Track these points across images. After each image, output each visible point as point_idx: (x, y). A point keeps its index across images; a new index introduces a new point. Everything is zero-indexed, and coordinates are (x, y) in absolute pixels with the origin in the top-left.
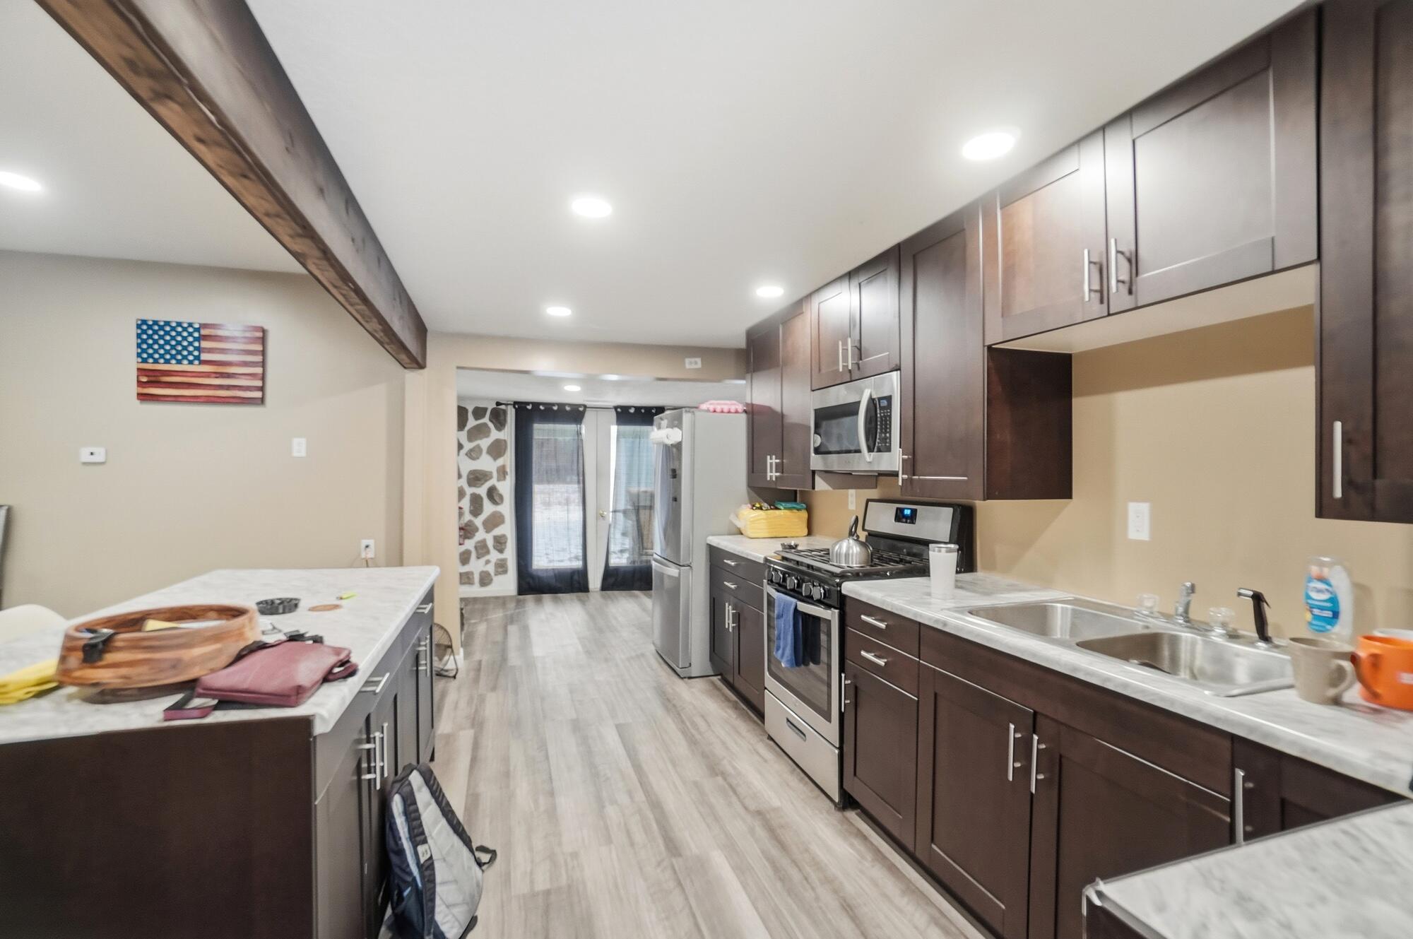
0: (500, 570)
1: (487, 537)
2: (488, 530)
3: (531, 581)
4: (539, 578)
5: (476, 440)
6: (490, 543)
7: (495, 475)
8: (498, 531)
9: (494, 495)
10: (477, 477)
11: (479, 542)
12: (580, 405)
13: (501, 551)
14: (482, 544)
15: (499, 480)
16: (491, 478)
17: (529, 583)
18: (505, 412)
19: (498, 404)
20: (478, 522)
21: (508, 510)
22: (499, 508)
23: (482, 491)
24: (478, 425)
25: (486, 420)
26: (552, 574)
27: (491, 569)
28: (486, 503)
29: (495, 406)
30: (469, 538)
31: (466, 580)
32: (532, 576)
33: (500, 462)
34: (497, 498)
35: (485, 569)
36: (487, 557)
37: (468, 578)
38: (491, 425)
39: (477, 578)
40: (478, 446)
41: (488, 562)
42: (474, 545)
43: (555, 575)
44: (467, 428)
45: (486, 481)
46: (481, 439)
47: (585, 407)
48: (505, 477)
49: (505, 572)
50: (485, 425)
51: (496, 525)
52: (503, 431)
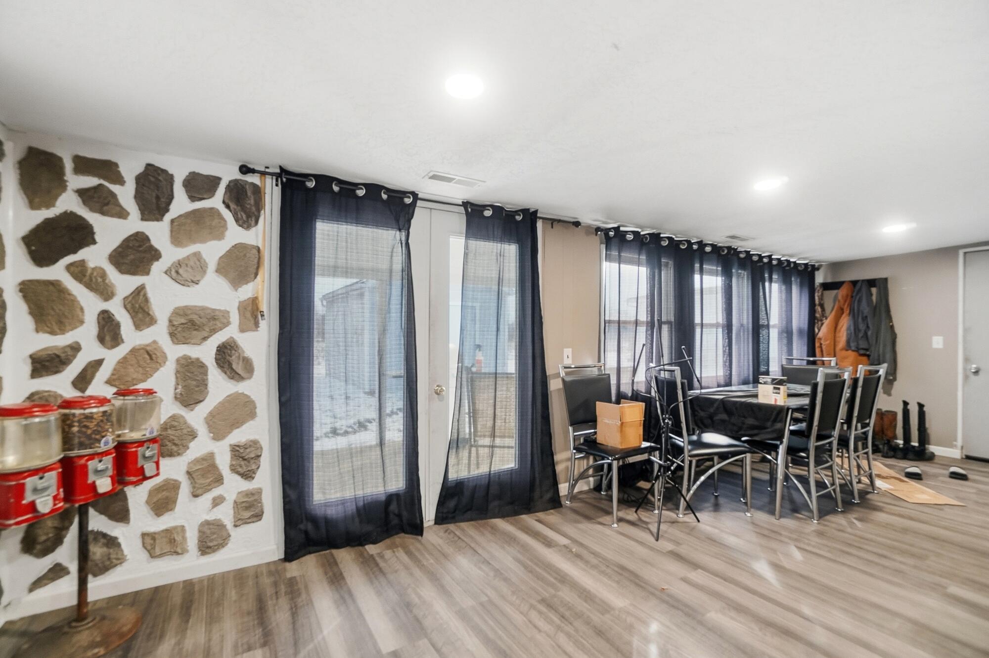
0: (247, 514)
1: (216, 451)
2: (218, 435)
3: (310, 527)
4: (327, 521)
5: (193, 240)
6: (224, 461)
7: (235, 318)
8: (239, 436)
9: (234, 359)
10: (192, 322)
11: (197, 461)
12: (404, 193)
13: (248, 475)
14: (205, 464)
15: (242, 330)
16: (228, 324)
17: (306, 532)
18: (257, 191)
19: (245, 169)
20: (196, 418)
21: (264, 391)
22: (243, 387)
23: (206, 352)
24: (194, 212)
25: (216, 201)
26: (351, 508)
27: (225, 514)
28: (215, 376)
29: (238, 176)
30: (171, 455)
31: (167, 548)
32: (313, 519)
33: (247, 291)
34: (238, 367)
35: (210, 517)
36: (216, 492)
37: (172, 541)
38: (227, 215)
39: (192, 539)
40: (197, 255)
41: (218, 501)
42: (184, 468)
43: (358, 510)
44: (168, 217)
45: (214, 331)
46: (203, 241)
47: (415, 195)
48: (257, 325)
49: (258, 516)
50: (213, 212)
51: (237, 424)
52: (254, 229)
